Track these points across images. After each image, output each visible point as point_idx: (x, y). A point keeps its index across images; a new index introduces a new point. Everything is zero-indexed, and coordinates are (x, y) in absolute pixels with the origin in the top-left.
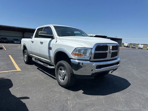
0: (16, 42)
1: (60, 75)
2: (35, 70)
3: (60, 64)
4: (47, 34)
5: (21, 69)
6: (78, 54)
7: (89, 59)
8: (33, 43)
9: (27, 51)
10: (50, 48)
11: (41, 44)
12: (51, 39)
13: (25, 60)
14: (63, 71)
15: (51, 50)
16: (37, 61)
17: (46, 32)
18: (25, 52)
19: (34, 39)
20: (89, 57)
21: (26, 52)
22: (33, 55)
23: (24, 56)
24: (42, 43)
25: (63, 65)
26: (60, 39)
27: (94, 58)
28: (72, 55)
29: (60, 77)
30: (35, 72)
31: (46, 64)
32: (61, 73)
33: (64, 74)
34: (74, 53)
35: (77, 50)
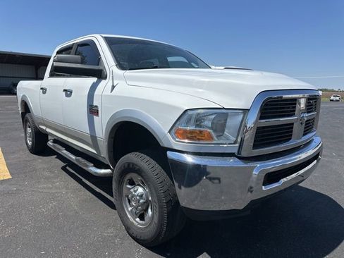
1: (129, 202)
2: (53, 172)
3: (129, 164)
4: (82, 63)
5: (11, 175)
6: (191, 132)
7: (235, 151)
8: (44, 93)
10: (93, 111)
11: (67, 96)
12: (95, 79)
13: (30, 143)
14: (140, 190)
15: (97, 114)
16: (60, 150)
17: (78, 57)
18: (27, 121)
19: (48, 81)
20: (235, 143)
21: (30, 120)
22: (48, 130)
23: (25, 130)
24: (68, 93)
26: (125, 78)
27: (255, 146)
28: (173, 138)
29: (130, 209)
30: (53, 182)
31: (83, 160)
32: (132, 197)
33: (142, 201)
34: (180, 129)
35: (190, 120)
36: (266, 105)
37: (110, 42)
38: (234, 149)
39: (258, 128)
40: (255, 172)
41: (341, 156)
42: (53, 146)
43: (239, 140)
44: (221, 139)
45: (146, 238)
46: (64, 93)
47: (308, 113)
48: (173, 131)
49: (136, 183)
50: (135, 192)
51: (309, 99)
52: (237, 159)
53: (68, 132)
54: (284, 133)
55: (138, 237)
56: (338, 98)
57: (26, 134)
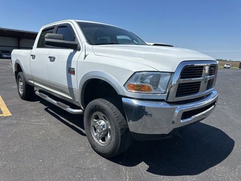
0: (6, 56)
1: (95, 130)
3: (96, 106)
4: (64, 39)
5: (11, 113)
6: (137, 86)
7: (165, 98)
8: (33, 58)
9: (23, 75)
10: (71, 71)
11: (51, 61)
12: (72, 51)
13: (21, 93)
14: (103, 122)
16: (45, 97)
17: (61, 35)
18: (19, 77)
19: (36, 50)
20: (165, 93)
22: (35, 84)
23: (18, 84)
24: (52, 59)
25: (102, 110)
26: (93, 51)
27: (177, 95)
28: (126, 90)
29: (95, 134)
30: (40, 119)
31: (62, 104)
32: (98, 127)
33: (104, 129)
34: (131, 84)
35: (137, 78)
36: (185, 70)
37: (82, 25)
38: (164, 97)
39: (179, 84)
40: (177, 112)
41: (230, 105)
42: (40, 94)
43: (167, 91)
44: (156, 91)
45: (106, 152)
46: (49, 59)
47: (210, 75)
48: (126, 85)
49: (100, 118)
50: (100, 123)
51: (211, 67)
52: (165, 103)
53: (51, 85)
54: (195, 88)
55: (101, 152)
56: (229, 66)
57: (18, 86)
